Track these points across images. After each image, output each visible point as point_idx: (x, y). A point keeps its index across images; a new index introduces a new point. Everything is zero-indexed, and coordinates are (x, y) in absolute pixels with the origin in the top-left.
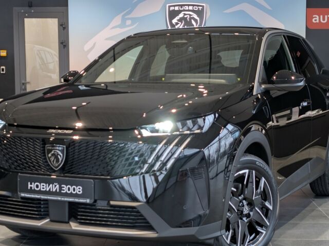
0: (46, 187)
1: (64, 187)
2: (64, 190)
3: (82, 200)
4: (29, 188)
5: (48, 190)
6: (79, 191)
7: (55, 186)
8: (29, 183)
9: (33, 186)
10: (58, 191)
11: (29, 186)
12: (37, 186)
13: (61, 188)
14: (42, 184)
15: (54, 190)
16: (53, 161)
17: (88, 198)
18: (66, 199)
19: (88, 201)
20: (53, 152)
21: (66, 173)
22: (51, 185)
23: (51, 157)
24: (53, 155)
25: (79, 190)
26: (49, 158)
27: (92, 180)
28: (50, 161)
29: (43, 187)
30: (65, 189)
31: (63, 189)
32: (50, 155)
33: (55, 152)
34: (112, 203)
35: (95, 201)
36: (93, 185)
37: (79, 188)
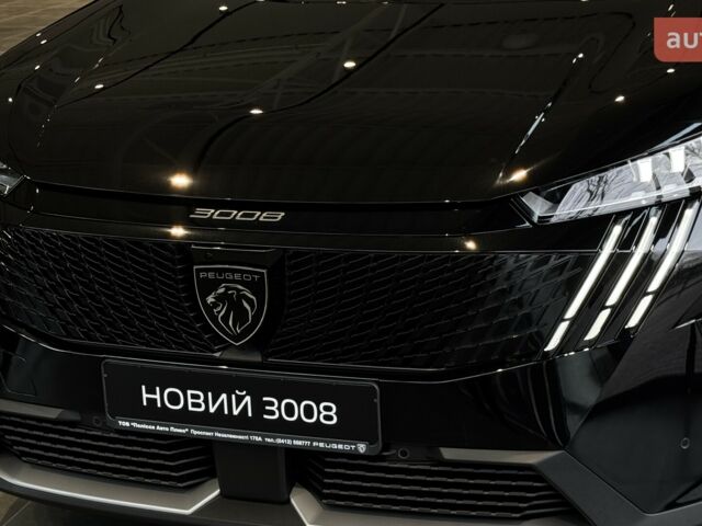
0: (206, 401)
1: (272, 404)
2: (273, 413)
3: (340, 447)
4: (145, 404)
5: (212, 410)
6: (328, 418)
7: (240, 399)
8: (143, 387)
9: (158, 397)
10: (250, 414)
11: (145, 396)
12: (174, 399)
13: (259, 407)
14: (189, 392)
15: (236, 412)
16: (225, 319)
17: (362, 440)
18: (279, 441)
19: (362, 448)
21: (270, 355)
22: (224, 396)
23: (215, 305)
25: (326, 413)
26: (209, 309)
27: (372, 383)
28: (214, 319)
29: (194, 400)
30: (276, 409)
31: (267, 408)
32: (210, 299)
33: (228, 289)
34: (449, 453)
35: (386, 447)
36: (377, 401)
37: (328, 409)
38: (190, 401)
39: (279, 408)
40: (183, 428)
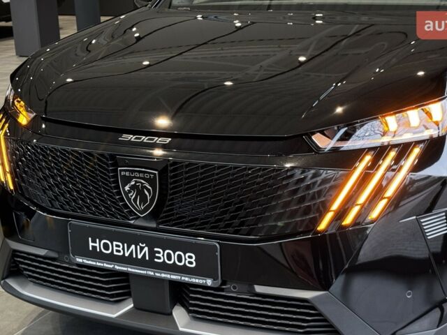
0: (123, 249)
1: (159, 253)
2: (159, 258)
3: (197, 281)
4: (91, 249)
5: (127, 254)
6: (191, 263)
7: (142, 249)
8: (90, 239)
9: (97, 245)
10: (147, 258)
11: (91, 244)
12: (106, 247)
13: (152, 254)
14: (115, 243)
15: (140, 257)
16: (135, 200)
17: (209, 277)
18: (163, 275)
19: (209, 282)
20: (133, 183)
21: (161, 223)
22: (133, 247)
23: (130, 192)
24: (132, 188)
25: (189, 260)
26: (127, 194)
27: (215, 243)
29: (117, 248)
30: (161, 256)
31: (157, 255)
32: (127, 188)
33: (136, 182)
34: (259, 289)
35: (224, 283)
36: (218, 254)
37: (190, 257)
38: (115, 248)
39: (163, 255)
40: (111, 264)
